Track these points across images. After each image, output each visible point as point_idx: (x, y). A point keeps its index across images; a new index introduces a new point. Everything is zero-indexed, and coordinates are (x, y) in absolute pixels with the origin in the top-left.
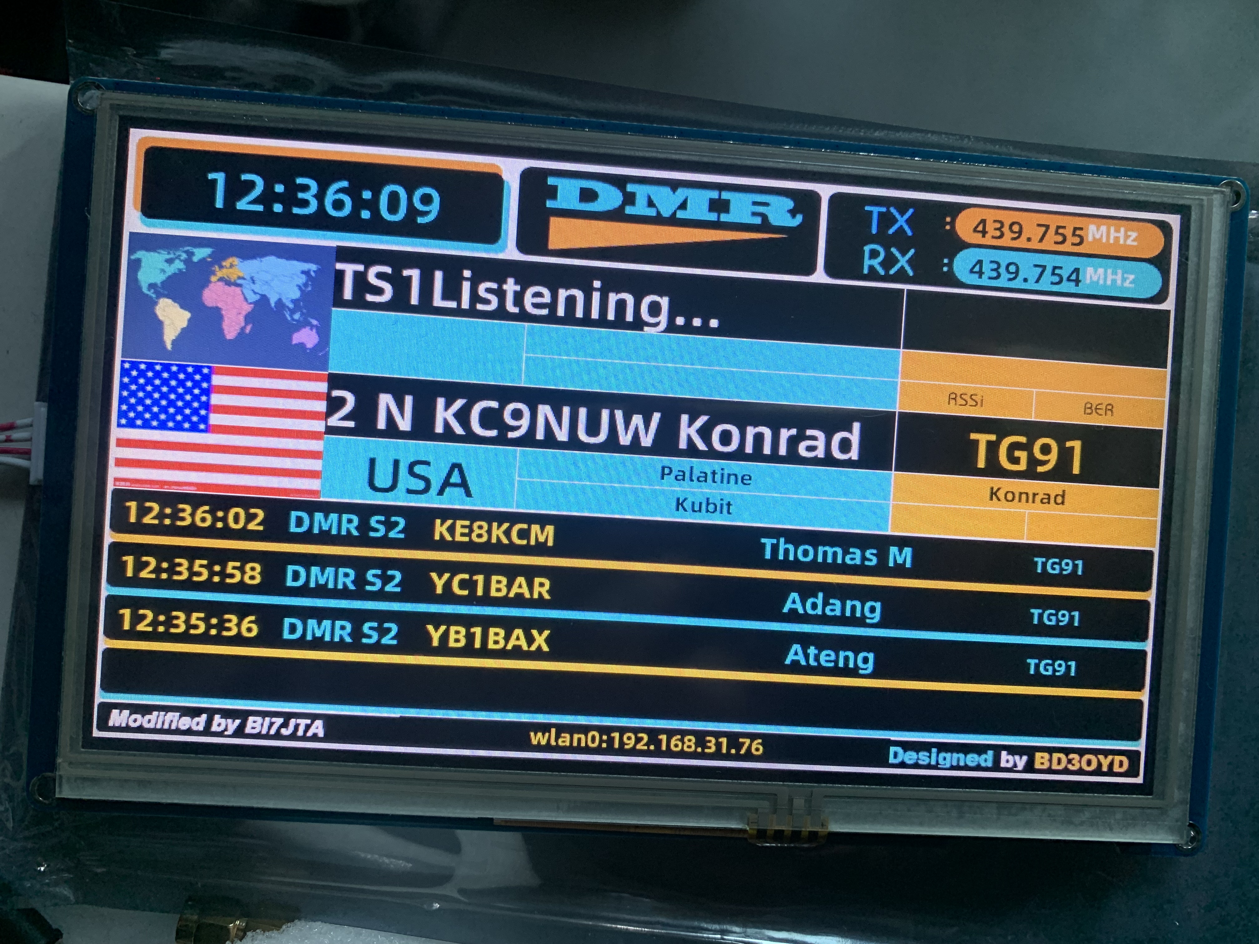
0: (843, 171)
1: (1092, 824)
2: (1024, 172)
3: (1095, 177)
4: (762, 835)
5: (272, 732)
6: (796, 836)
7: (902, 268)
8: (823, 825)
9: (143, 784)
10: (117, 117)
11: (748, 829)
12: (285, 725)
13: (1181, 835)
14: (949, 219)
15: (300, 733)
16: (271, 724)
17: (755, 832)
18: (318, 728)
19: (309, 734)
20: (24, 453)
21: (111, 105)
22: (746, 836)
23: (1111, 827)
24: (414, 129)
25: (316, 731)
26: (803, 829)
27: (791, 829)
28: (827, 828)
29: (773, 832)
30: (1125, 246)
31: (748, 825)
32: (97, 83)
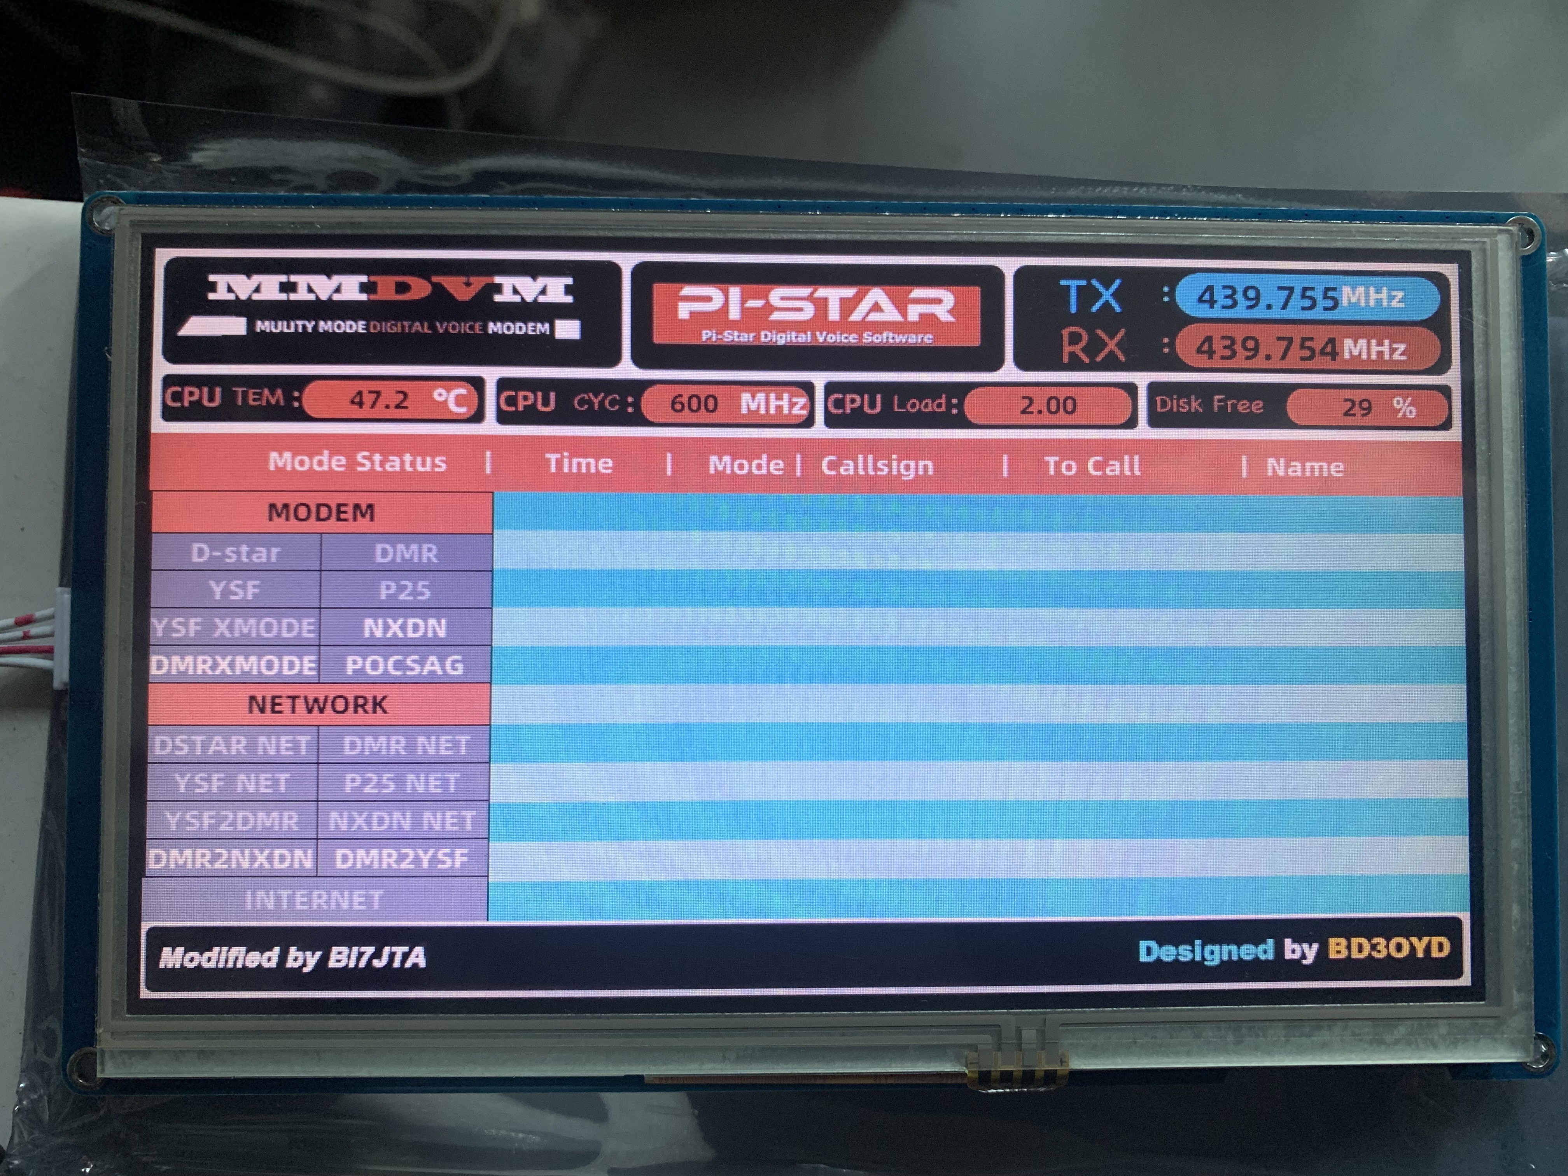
0: (1029, 239)
1: (1409, 1042)
2: (1256, 224)
3: (1347, 225)
4: (985, 1078)
5: (362, 964)
6: (1028, 1077)
7: (1112, 352)
8: (1062, 1062)
9: (204, 1055)
10: (140, 237)
11: (967, 1072)
12: (377, 955)
13: (1526, 1051)
14: (1166, 289)
15: (397, 964)
16: (361, 955)
17: (977, 1075)
18: (419, 957)
19: (408, 965)
20: (48, 652)
21: (132, 221)
22: (965, 1081)
23: (1435, 1046)
24: (498, 225)
25: (416, 961)
26: (1037, 1069)
27: (1022, 1069)
28: (1068, 1065)
29: (998, 1074)
30: (1389, 309)
31: (966, 1067)
32: (115, 197)
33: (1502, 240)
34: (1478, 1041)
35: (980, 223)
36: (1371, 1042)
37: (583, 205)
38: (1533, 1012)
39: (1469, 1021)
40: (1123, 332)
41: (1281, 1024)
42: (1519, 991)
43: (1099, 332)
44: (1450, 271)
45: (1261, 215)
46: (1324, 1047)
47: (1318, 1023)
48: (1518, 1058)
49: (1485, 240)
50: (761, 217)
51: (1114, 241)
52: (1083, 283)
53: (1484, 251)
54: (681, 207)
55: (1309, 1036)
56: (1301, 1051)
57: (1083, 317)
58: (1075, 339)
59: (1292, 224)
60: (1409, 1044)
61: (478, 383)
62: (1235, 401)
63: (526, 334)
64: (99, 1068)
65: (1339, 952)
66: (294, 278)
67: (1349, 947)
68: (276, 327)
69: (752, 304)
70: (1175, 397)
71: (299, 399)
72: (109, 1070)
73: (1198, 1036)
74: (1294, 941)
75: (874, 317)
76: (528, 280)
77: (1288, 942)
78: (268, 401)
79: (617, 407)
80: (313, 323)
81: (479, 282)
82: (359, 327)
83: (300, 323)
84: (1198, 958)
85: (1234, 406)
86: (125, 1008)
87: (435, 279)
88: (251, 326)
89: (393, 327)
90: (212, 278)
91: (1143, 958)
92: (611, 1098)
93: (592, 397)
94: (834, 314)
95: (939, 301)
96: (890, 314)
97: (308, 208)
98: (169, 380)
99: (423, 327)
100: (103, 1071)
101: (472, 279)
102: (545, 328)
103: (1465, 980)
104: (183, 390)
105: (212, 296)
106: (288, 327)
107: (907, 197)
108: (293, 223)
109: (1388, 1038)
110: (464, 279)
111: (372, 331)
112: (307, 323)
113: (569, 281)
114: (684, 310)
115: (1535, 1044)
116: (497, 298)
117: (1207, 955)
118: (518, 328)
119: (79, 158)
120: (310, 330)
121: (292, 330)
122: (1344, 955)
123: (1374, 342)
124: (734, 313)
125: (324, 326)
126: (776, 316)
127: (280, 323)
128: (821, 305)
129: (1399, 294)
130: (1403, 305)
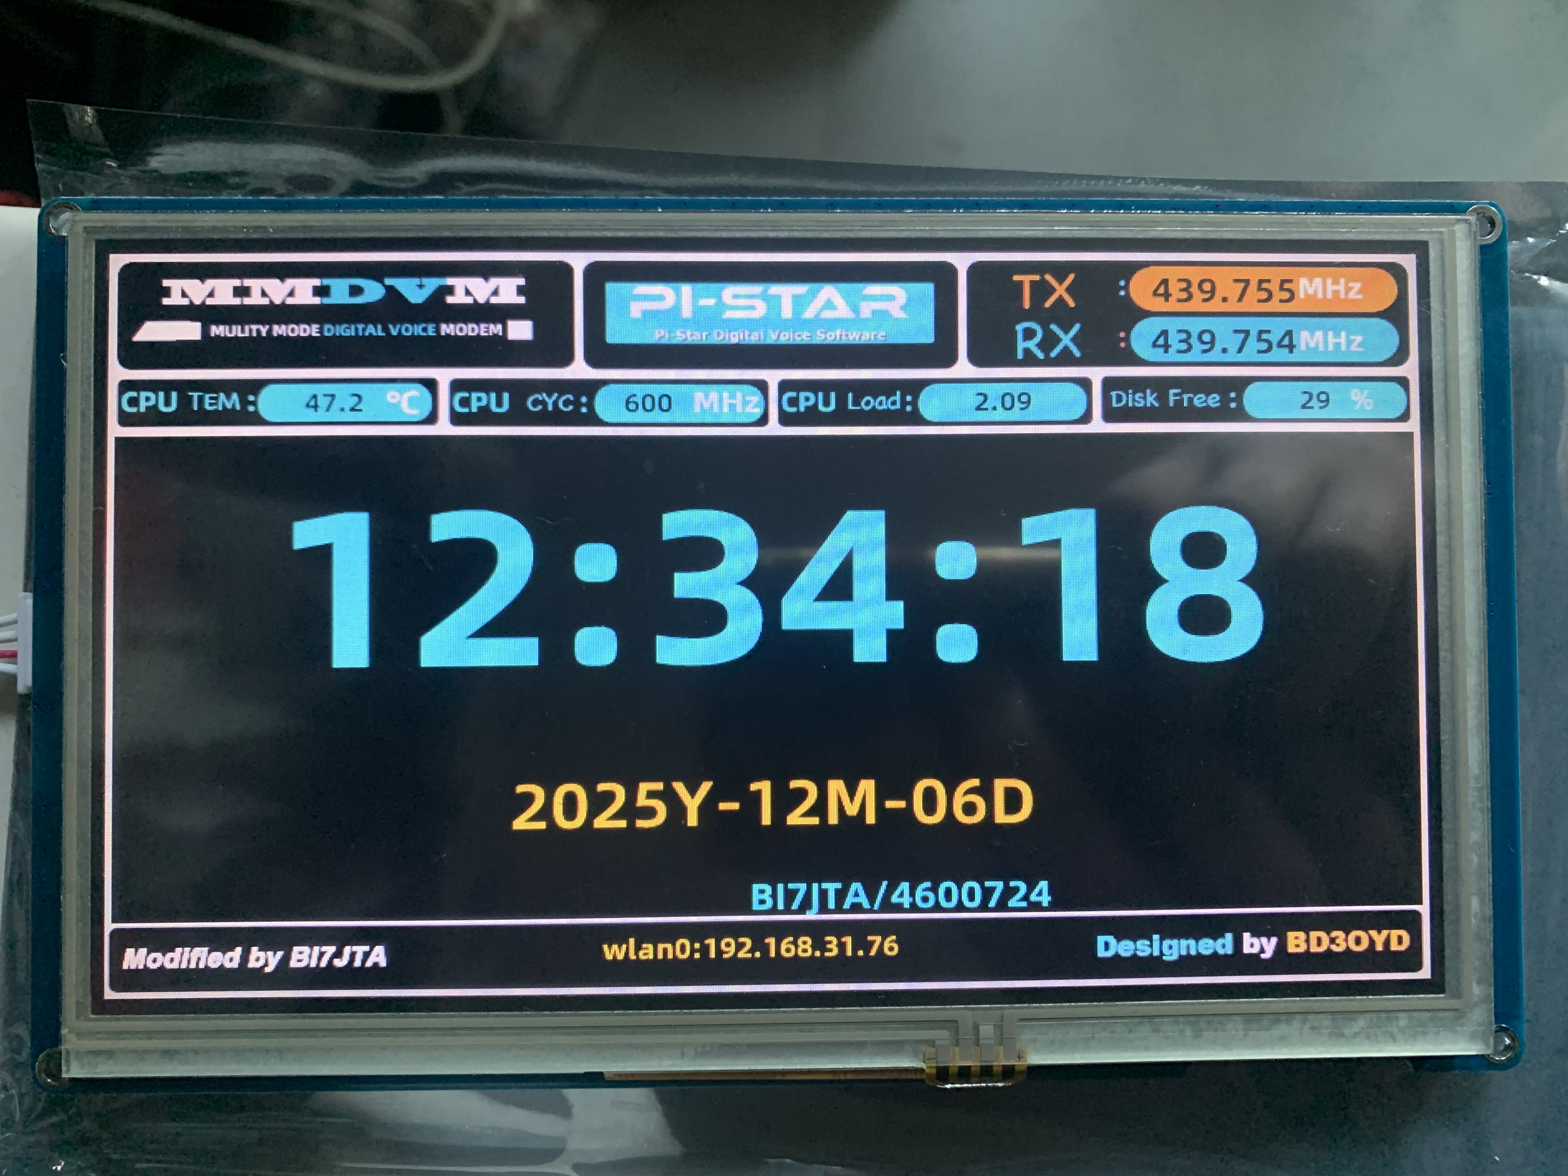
0: (982, 235)
2: (1211, 216)
3: (1302, 216)
4: (943, 1074)
5: (324, 964)
6: (986, 1072)
7: (1066, 348)
8: (1019, 1058)
9: (169, 1054)
10: (94, 243)
11: (925, 1067)
12: (338, 954)
13: (1487, 1043)
14: (1122, 283)
15: (357, 963)
16: (322, 954)
17: (934, 1071)
18: (379, 956)
19: (369, 964)
20: (12, 656)
21: (85, 228)
22: (924, 1077)
23: (1394, 1039)
24: (450, 227)
25: (376, 960)
26: (995, 1064)
27: (979, 1064)
28: (1026, 1061)
29: (956, 1070)
30: (1347, 301)
31: (924, 1063)
32: (72, 203)
33: (1460, 230)
34: (1437, 1033)
35: (933, 218)
36: (1331, 1035)
37: (536, 206)
38: (1493, 1005)
39: (1427, 1015)
40: (1077, 327)
41: (1239, 1018)
42: (1479, 982)
43: (1054, 327)
44: (1408, 262)
45: (1217, 208)
46: (1283, 1040)
47: (1278, 1017)
48: (1477, 1052)
49: (1443, 230)
50: (713, 216)
51: (1068, 235)
52: (1037, 278)
53: (1442, 242)
54: (634, 206)
55: (1269, 1029)
56: (1259, 1045)
57: (1036, 313)
58: (1029, 334)
59: (1247, 216)
60: (1368, 1037)
61: (431, 385)
62: (1191, 395)
63: (478, 335)
64: (64, 1068)
65: (1297, 946)
66: (247, 282)
67: (1307, 941)
68: (231, 332)
69: (703, 302)
70: (1130, 391)
71: (254, 403)
72: (74, 1070)
73: (1156, 1031)
74: (1253, 935)
75: (828, 314)
76: (479, 281)
77: (1246, 936)
78: (224, 406)
79: (571, 407)
80: (267, 327)
81: (432, 284)
82: (313, 330)
83: (254, 327)
84: (1156, 953)
85: (1190, 400)
86: (90, 1009)
87: (388, 281)
88: (205, 331)
89: (347, 330)
90: (166, 283)
91: (1101, 953)
92: (573, 1094)
93: (547, 399)
94: (787, 312)
95: (890, 298)
96: (842, 310)
97: (261, 212)
98: (125, 386)
99: (376, 330)
100: (68, 1071)
101: (425, 281)
102: (496, 329)
103: (1425, 973)
104: (138, 395)
105: (166, 301)
106: (243, 331)
107: (862, 194)
108: (246, 228)
109: (1348, 1032)
110: (416, 281)
111: (326, 334)
112: (261, 327)
113: (522, 281)
114: (636, 310)
115: (1496, 1037)
116: (450, 300)
117: (1166, 950)
118: (469, 330)
119: (36, 165)
120: (264, 334)
121: (247, 334)
122: (1302, 949)
123: (1330, 334)
124: (687, 312)
125: (279, 330)
126: (729, 314)
127: (234, 327)
128: (774, 303)
129: (1357, 286)
130: (1360, 297)
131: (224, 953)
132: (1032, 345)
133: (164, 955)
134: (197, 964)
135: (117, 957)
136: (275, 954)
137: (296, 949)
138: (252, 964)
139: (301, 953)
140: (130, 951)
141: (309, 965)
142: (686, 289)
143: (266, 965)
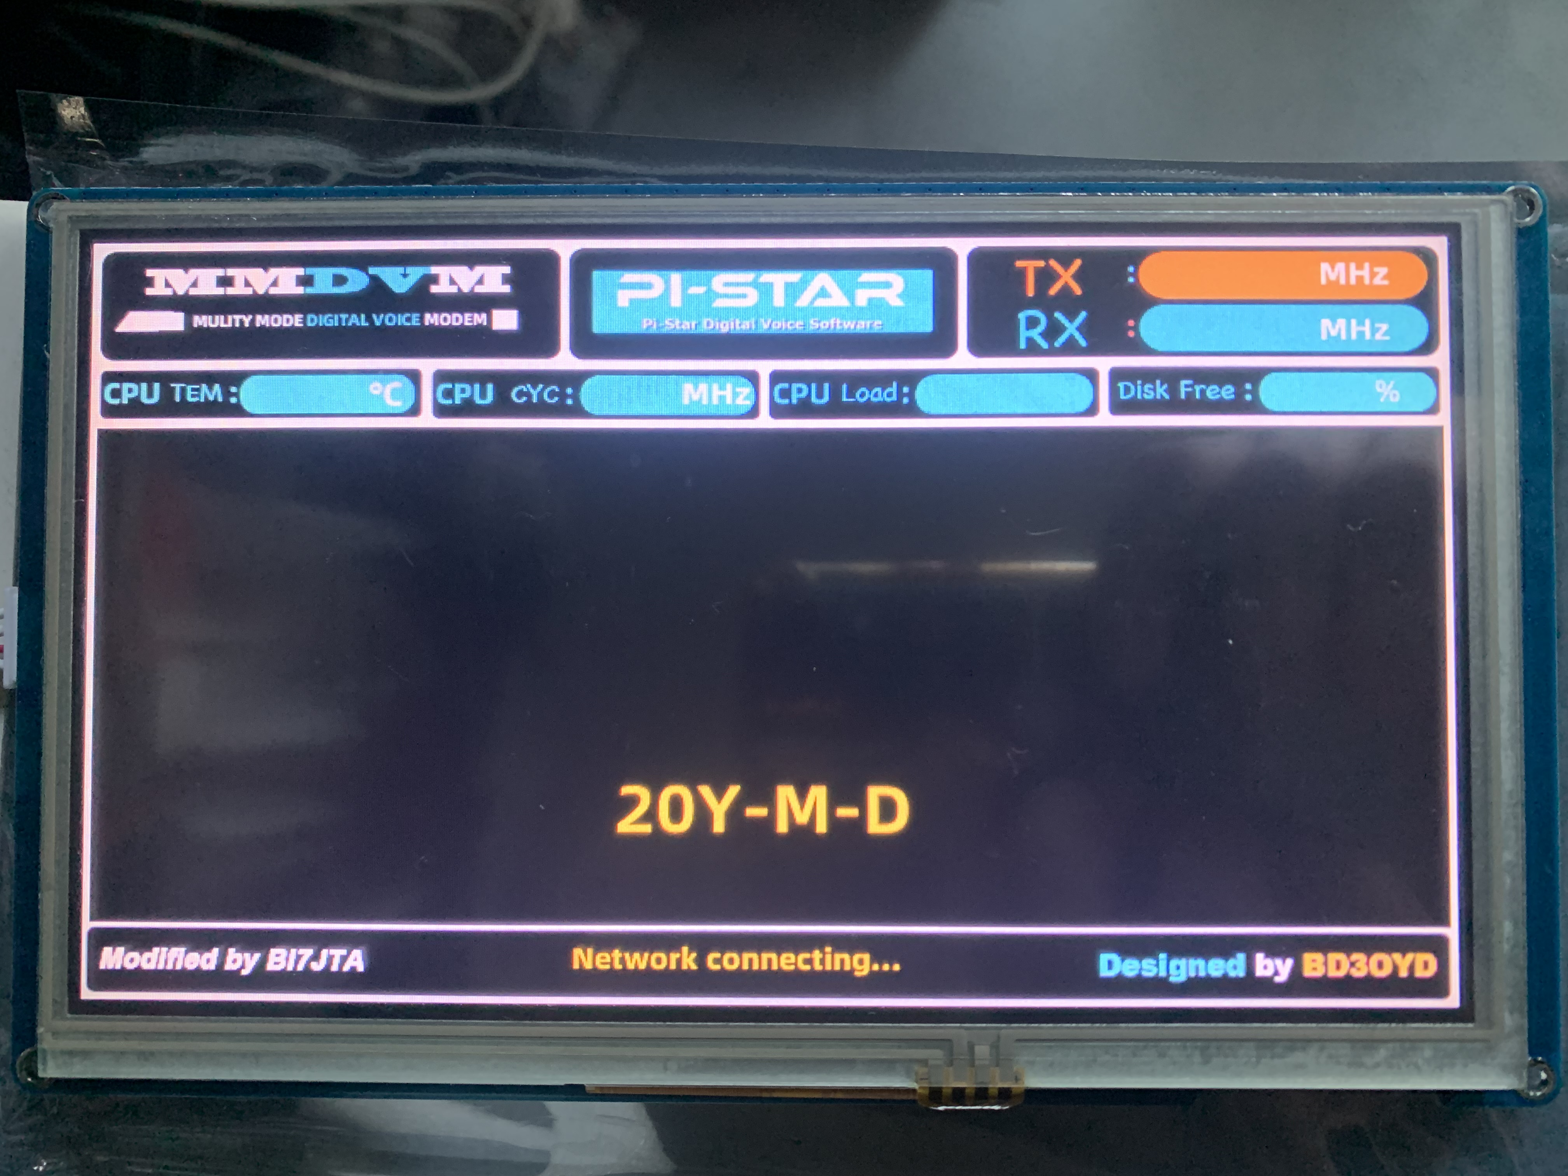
0: (983, 218)
3: (1324, 197)
4: (936, 1095)
5: (300, 968)
6: (982, 1095)
7: (1071, 337)
8: (1016, 1080)
10: (78, 233)
11: (917, 1088)
12: (316, 957)
13: (1520, 1078)
14: (1131, 269)
15: (335, 968)
16: (299, 958)
17: (927, 1092)
18: (357, 960)
19: (346, 968)
21: (70, 218)
22: (917, 1098)
23: (1418, 1069)
24: (435, 215)
25: (354, 964)
26: (990, 1086)
27: (975, 1086)
28: (1023, 1083)
29: (950, 1091)
30: (1372, 286)
31: (917, 1082)
32: (60, 194)
33: (1496, 211)
34: (1465, 1066)
35: (932, 202)
38: (1526, 1035)
39: (1455, 1045)
40: (1083, 315)
41: (1252, 1044)
42: (1512, 1012)
43: (1058, 315)
44: (1439, 245)
45: (1234, 190)
47: (1295, 1044)
48: (1509, 1086)
49: (1477, 211)
50: (708, 201)
51: (1075, 219)
52: (1042, 264)
53: (1475, 224)
55: (1281, 1056)
56: (1276, 1073)
57: (1041, 301)
58: (1032, 323)
60: (1390, 1066)
61: (414, 377)
62: (1203, 386)
63: (462, 324)
64: (41, 1068)
65: (1315, 969)
66: (231, 272)
67: (1326, 964)
68: (213, 322)
69: (694, 290)
70: (1139, 382)
71: (236, 395)
72: (50, 1070)
73: (1162, 1055)
74: (1267, 956)
75: (821, 303)
76: (464, 269)
77: (1260, 957)
78: (206, 397)
79: (556, 399)
80: (250, 317)
81: (416, 273)
82: (296, 321)
83: (237, 317)
84: (1163, 973)
85: (1203, 392)
86: (66, 1008)
87: (372, 271)
88: (188, 322)
89: (331, 320)
90: (149, 273)
91: (1104, 972)
93: (532, 390)
94: (779, 300)
95: (888, 285)
96: (838, 299)
97: (245, 201)
98: (109, 377)
99: (360, 320)
100: (44, 1070)
101: (410, 270)
102: (480, 319)
103: (1453, 1001)
104: (121, 386)
105: (149, 292)
106: (226, 322)
108: (227, 216)
109: (1368, 1061)
110: (400, 270)
111: (309, 324)
112: (244, 317)
113: (507, 270)
114: (624, 298)
115: (1529, 1072)
116: (434, 289)
117: (1173, 970)
118: (453, 319)
119: (27, 156)
120: (247, 325)
121: (230, 325)
122: (1319, 973)
123: (1354, 322)
124: (676, 301)
125: (262, 320)
126: (720, 303)
127: (217, 317)
128: (766, 291)
129: (1383, 271)
130: (1386, 282)
131: (201, 954)
132: (1035, 334)
133: (141, 954)
134: (174, 964)
135: (95, 956)
136: (252, 955)
137: (273, 951)
138: (229, 966)
139: (278, 955)
140: (107, 951)
141: (286, 968)
142: (676, 277)
143: (243, 967)
